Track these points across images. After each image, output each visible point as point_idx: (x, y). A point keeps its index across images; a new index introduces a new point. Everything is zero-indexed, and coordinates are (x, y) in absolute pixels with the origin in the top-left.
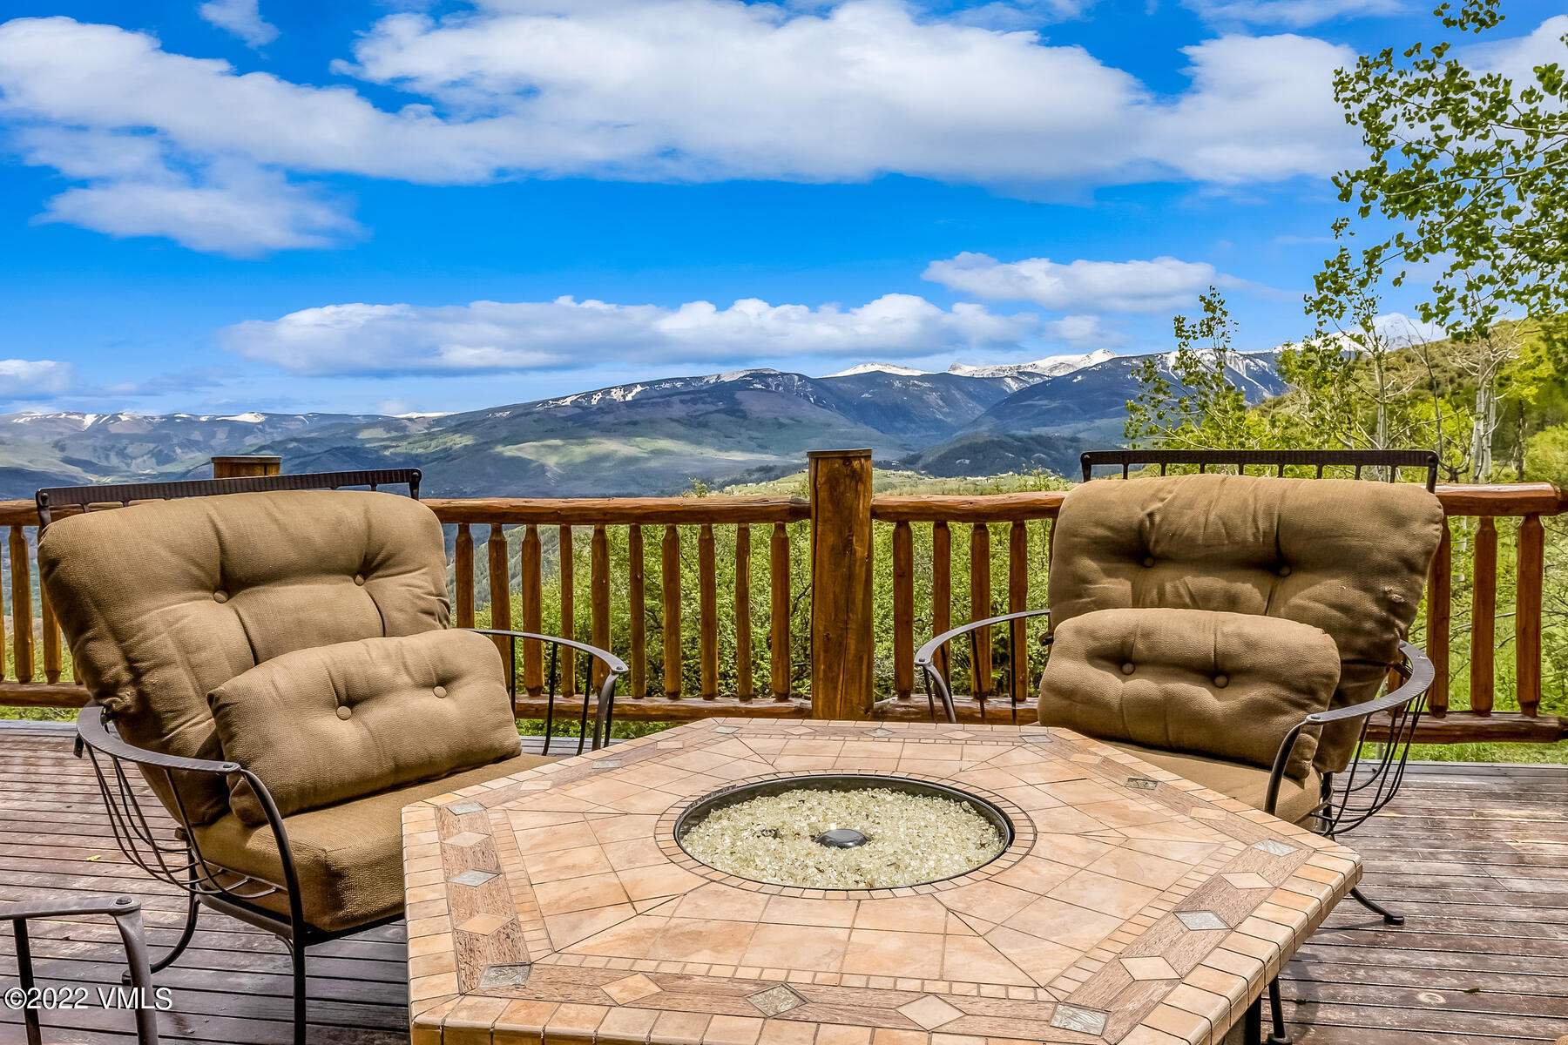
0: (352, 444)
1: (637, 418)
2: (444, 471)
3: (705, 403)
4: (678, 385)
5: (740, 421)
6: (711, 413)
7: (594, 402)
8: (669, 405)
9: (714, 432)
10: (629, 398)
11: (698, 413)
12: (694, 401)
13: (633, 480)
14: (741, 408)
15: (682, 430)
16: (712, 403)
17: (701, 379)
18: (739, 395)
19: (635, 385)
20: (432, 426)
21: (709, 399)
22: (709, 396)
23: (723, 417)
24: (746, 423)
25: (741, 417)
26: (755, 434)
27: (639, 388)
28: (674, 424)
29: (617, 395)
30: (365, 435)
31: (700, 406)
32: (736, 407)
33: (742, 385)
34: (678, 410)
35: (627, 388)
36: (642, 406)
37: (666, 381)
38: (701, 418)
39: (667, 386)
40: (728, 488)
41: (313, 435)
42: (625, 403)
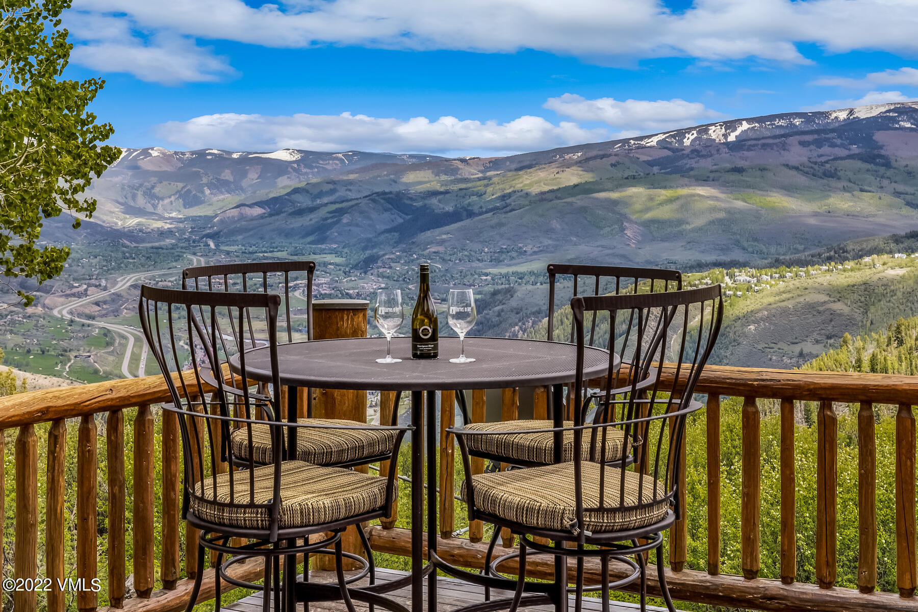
0: (395, 189)
1: (741, 164)
2: (500, 225)
3: (833, 145)
4: (797, 122)
5: (882, 170)
6: (842, 159)
7: (687, 142)
8: (784, 147)
9: (846, 184)
10: (732, 138)
11: (823, 159)
12: (819, 143)
13: (737, 243)
14: (883, 152)
15: (802, 180)
16: (842, 146)
17: (825, 115)
18: (880, 136)
19: (739, 121)
20: (488, 169)
21: (839, 141)
22: (840, 137)
23: (859, 164)
24: (889, 173)
25: (883, 165)
26: (901, 188)
27: (745, 126)
28: (793, 173)
29: (715, 134)
30: (410, 178)
31: (826, 149)
32: (876, 152)
33: (883, 122)
34: (797, 154)
35: (730, 125)
36: (749, 149)
37: (781, 116)
38: (828, 166)
39: (782, 123)
40: (867, 259)
41: (352, 177)
42: (727, 144)
